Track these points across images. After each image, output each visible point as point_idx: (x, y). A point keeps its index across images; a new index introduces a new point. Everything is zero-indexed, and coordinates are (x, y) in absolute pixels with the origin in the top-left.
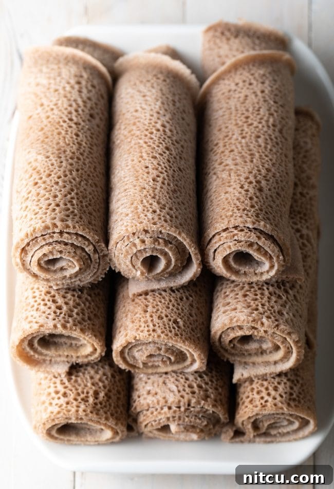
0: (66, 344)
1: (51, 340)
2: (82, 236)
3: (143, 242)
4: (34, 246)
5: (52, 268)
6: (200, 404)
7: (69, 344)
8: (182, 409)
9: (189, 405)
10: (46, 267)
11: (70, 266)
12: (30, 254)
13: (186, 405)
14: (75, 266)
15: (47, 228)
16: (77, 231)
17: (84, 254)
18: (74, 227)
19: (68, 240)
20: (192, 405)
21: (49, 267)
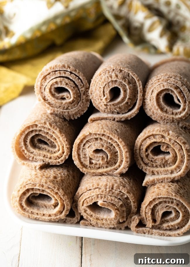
0: (46, 149)
1: (38, 144)
2: (81, 80)
3: (117, 76)
4: (52, 76)
5: (57, 95)
6: (119, 189)
7: (47, 150)
8: (108, 190)
9: (112, 189)
10: (53, 92)
11: (68, 97)
12: (48, 81)
13: (111, 188)
14: (71, 97)
15: (64, 66)
16: (80, 75)
17: (78, 91)
18: (79, 73)
19: (73, 78)
20: (114, 189)
21: (56, 93)
